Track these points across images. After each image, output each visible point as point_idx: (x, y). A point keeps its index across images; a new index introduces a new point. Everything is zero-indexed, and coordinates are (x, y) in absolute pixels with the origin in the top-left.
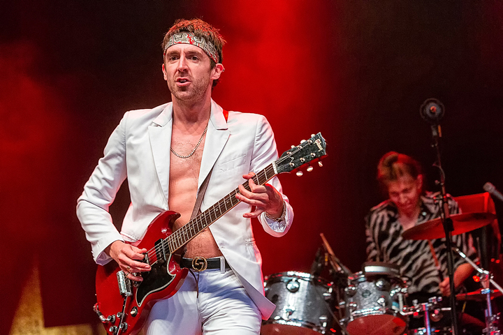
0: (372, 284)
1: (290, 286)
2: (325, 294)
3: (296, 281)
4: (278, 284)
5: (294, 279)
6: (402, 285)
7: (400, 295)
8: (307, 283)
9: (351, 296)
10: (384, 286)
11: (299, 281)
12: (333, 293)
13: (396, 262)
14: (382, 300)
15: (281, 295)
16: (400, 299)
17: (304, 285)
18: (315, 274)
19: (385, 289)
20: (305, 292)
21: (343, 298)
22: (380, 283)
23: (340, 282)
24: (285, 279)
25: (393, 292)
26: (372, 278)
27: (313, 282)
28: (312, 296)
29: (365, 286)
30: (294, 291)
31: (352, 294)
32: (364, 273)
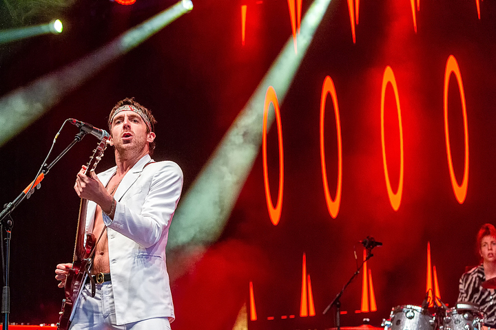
0: (461, 316)
1: (408, 315)
2: (431, 321)
3: (412, 312)
4: (400, 313)
5: (411, 310)
6: (481, 317)
7: (479, 324)
8: (419, 313)
9: (448, 323)
10: (469, 317)
11: (415, 311)
12: (436, 321)
13: (484, 309)
14: (467, 326)
15: (402, 320)
16: (479, 326)
17: (417, 314)
18: (424, 308)
19: (470, 319)
20: (418, 319)
21: (442, 324)
22: (466, 315)
23: (440, 313)
24: (405, 310)
25: (475, 322)
26: (461, 312)
27: (423, 313)
28: (422, 322)
29: (457, 317)
30: (411, 318)
31: (448, 322)
32: (456, 308)
